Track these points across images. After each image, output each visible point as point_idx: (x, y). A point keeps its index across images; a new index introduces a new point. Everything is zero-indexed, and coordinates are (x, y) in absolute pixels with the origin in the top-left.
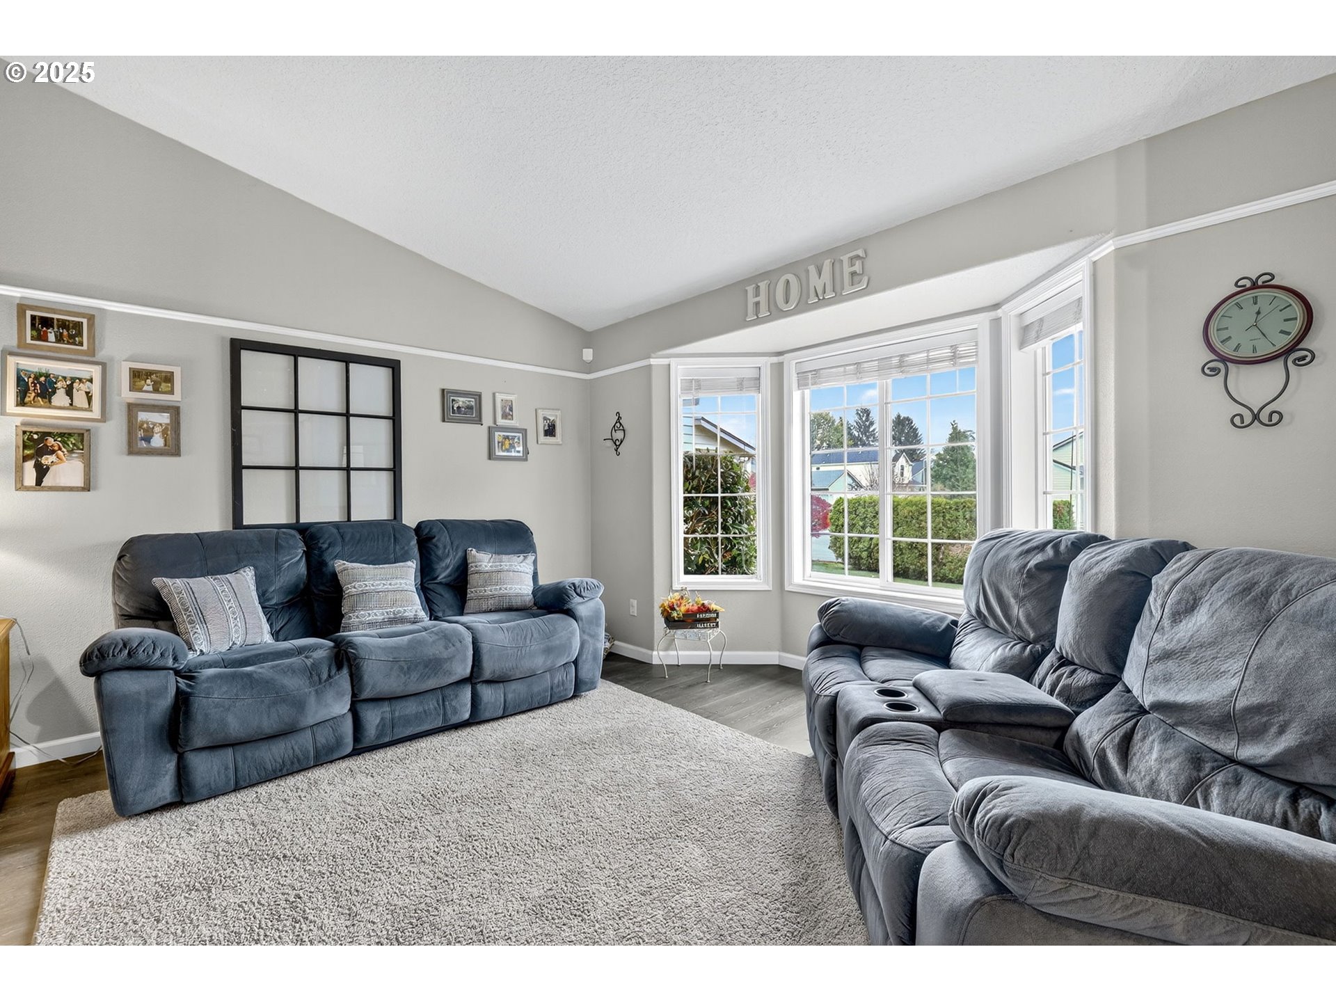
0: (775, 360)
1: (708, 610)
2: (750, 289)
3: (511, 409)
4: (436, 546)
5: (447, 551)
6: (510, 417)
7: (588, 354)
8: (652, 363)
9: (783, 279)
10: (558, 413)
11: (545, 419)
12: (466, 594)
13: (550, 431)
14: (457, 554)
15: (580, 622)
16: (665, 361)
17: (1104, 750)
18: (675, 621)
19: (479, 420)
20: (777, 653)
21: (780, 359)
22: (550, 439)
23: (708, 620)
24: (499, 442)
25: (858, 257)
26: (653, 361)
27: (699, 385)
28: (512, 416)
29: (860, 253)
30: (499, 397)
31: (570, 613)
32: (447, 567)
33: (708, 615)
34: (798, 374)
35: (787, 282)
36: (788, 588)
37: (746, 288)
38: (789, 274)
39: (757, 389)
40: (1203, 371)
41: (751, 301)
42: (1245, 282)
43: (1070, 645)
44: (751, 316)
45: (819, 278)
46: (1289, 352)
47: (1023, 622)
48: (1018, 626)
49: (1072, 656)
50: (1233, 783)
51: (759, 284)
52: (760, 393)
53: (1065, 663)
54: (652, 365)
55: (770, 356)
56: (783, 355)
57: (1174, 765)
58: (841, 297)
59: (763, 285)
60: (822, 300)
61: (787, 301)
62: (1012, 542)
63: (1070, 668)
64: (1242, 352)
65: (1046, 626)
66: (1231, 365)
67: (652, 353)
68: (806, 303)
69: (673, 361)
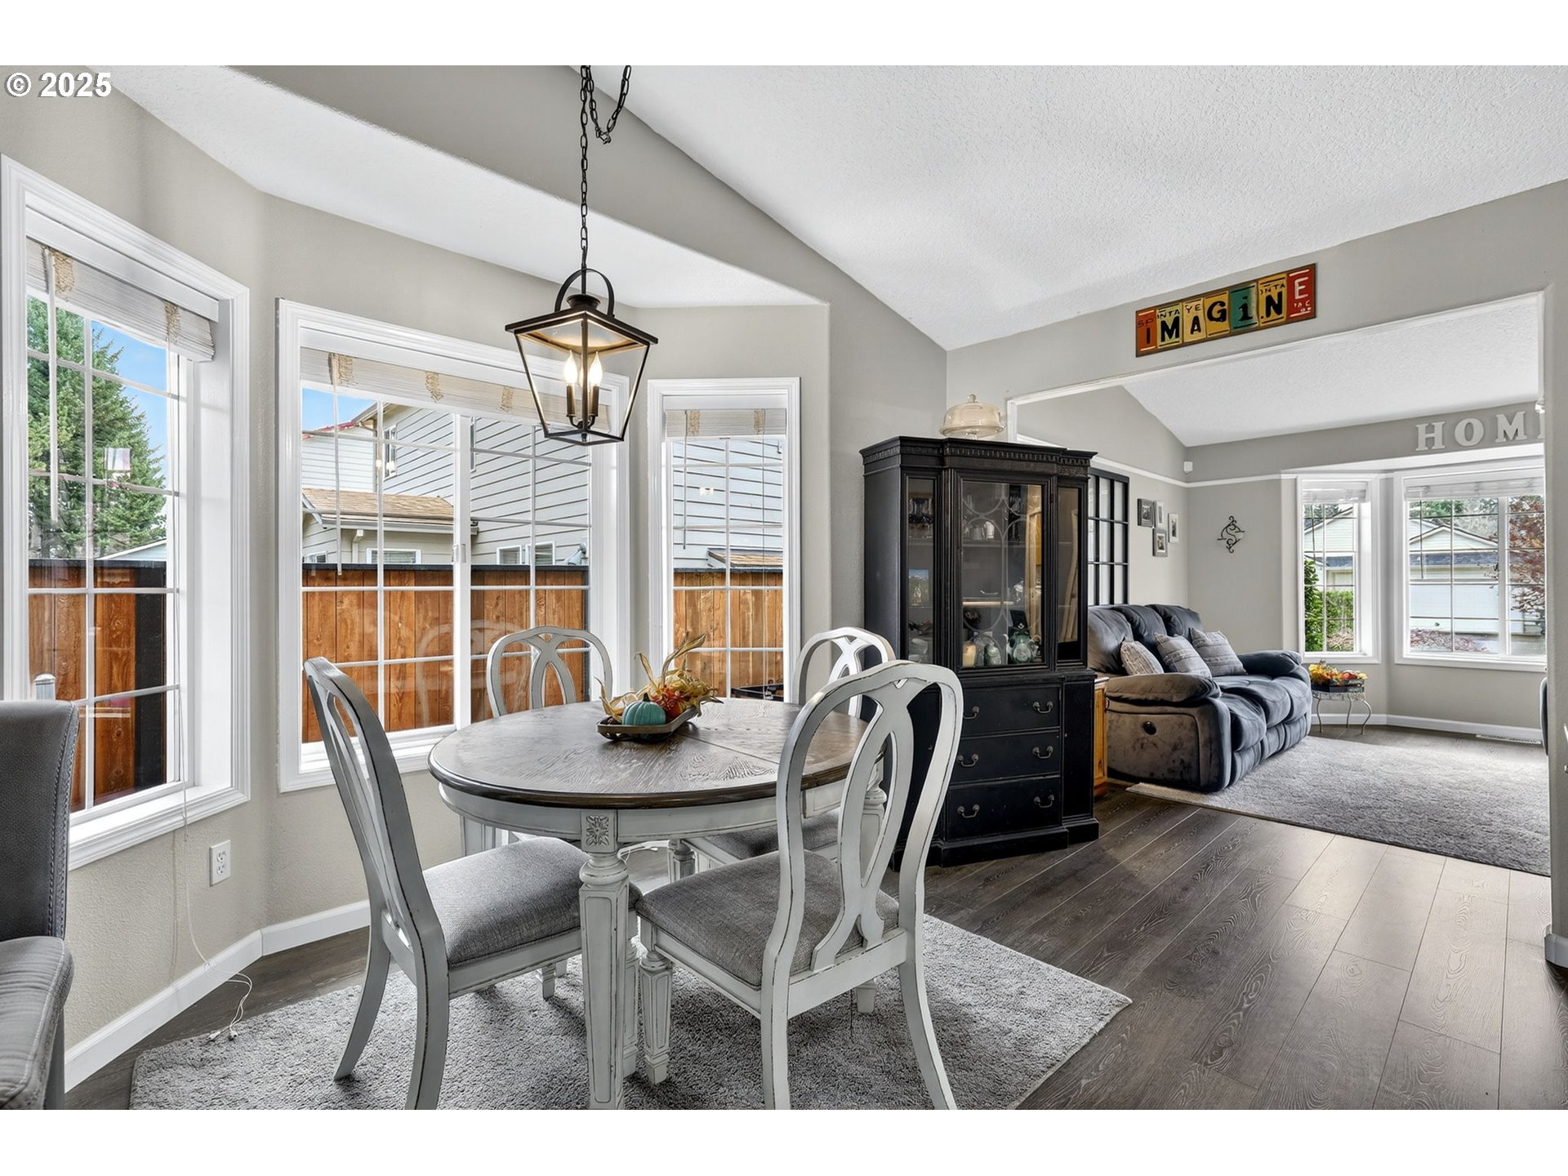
1: (1355, 677)
2: (1422, 427)
3: (1161, 514)
6: (1161, 520)
7: (1188, 466)
9: (1465, 422)
10: (1177, 517)
11: (1172, 522)
13: (1174, 532)
16: (1293, 476)
20: (1385, 715)
22: (1174, 539)
23: (1355, 686)
24: (1157, 542)
26: (1282, 476)
33: (1356, 682)
34: (1406, 488)
35: (1469, 424)
36: (1397, 661)
37: (1417, 425)
38: (1472, 419)
39: (1362, 499)
41: (1423, 436)
44: (1422, 447)
45: (1510, 424)
51: (1433, 424)
52: (1365, 502)
54: (1279, 479)
55: (1380, 473)
56: (1392, 472)
58: (1534, 439)
59: (1438, 425)
60: (1512, 442)
61: (1469, 439)
67: (1281, 469)
68: (1490, 443)
69: (1302, 477)
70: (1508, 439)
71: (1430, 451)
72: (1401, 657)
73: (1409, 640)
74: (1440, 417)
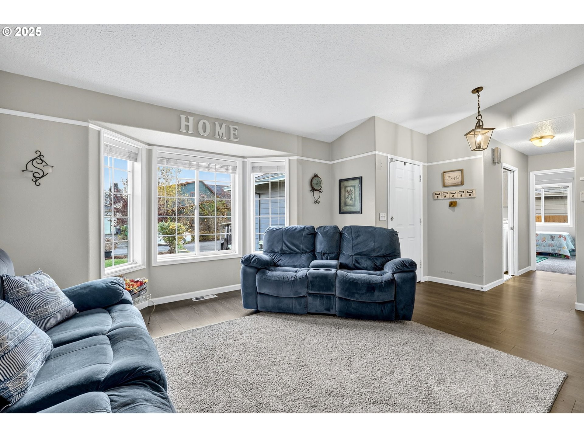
0: (147, 147)
16: (98, 128)
17: (354, 264)
18: (135, 293)
21: (150, 147)
25: (236, 129)
26: (91, 126)
27: (110, 149)
29: (237, 127)
34: (159, 157)
35: (204, 123)
36: (154, 265)
37: (181, 115)
38: (205, 120)
39: (136, 159)
40: (311, 191)
41: (183, 123)
42: (315, 175)
43: (327, 249)
44: (183, 130)
45: (221, 129)
46: (320, 190)
47: (304, 249)
48: (303, 250)
49: (326, 252)
50: (377, 259)
51: (189, 117)
52: (137, 161)
53: (324, 254)
54: (89, 127)
55: (146, 145)
56: (152, 146)
57: (368, 261)
58: (228, 140)
59: (191, 119)
60: (220, 139)
61: (205, 132)
62: (289, 230)
63: (327, 254)
64: (316, 188)
65: (312, 248)
66: (314, 191)
67: (90, 119)
68: (212, 136)
69: (103, 131)
70: (219, 137)
71: (187, 134)
72: (157, 262)
74: (192, 114)
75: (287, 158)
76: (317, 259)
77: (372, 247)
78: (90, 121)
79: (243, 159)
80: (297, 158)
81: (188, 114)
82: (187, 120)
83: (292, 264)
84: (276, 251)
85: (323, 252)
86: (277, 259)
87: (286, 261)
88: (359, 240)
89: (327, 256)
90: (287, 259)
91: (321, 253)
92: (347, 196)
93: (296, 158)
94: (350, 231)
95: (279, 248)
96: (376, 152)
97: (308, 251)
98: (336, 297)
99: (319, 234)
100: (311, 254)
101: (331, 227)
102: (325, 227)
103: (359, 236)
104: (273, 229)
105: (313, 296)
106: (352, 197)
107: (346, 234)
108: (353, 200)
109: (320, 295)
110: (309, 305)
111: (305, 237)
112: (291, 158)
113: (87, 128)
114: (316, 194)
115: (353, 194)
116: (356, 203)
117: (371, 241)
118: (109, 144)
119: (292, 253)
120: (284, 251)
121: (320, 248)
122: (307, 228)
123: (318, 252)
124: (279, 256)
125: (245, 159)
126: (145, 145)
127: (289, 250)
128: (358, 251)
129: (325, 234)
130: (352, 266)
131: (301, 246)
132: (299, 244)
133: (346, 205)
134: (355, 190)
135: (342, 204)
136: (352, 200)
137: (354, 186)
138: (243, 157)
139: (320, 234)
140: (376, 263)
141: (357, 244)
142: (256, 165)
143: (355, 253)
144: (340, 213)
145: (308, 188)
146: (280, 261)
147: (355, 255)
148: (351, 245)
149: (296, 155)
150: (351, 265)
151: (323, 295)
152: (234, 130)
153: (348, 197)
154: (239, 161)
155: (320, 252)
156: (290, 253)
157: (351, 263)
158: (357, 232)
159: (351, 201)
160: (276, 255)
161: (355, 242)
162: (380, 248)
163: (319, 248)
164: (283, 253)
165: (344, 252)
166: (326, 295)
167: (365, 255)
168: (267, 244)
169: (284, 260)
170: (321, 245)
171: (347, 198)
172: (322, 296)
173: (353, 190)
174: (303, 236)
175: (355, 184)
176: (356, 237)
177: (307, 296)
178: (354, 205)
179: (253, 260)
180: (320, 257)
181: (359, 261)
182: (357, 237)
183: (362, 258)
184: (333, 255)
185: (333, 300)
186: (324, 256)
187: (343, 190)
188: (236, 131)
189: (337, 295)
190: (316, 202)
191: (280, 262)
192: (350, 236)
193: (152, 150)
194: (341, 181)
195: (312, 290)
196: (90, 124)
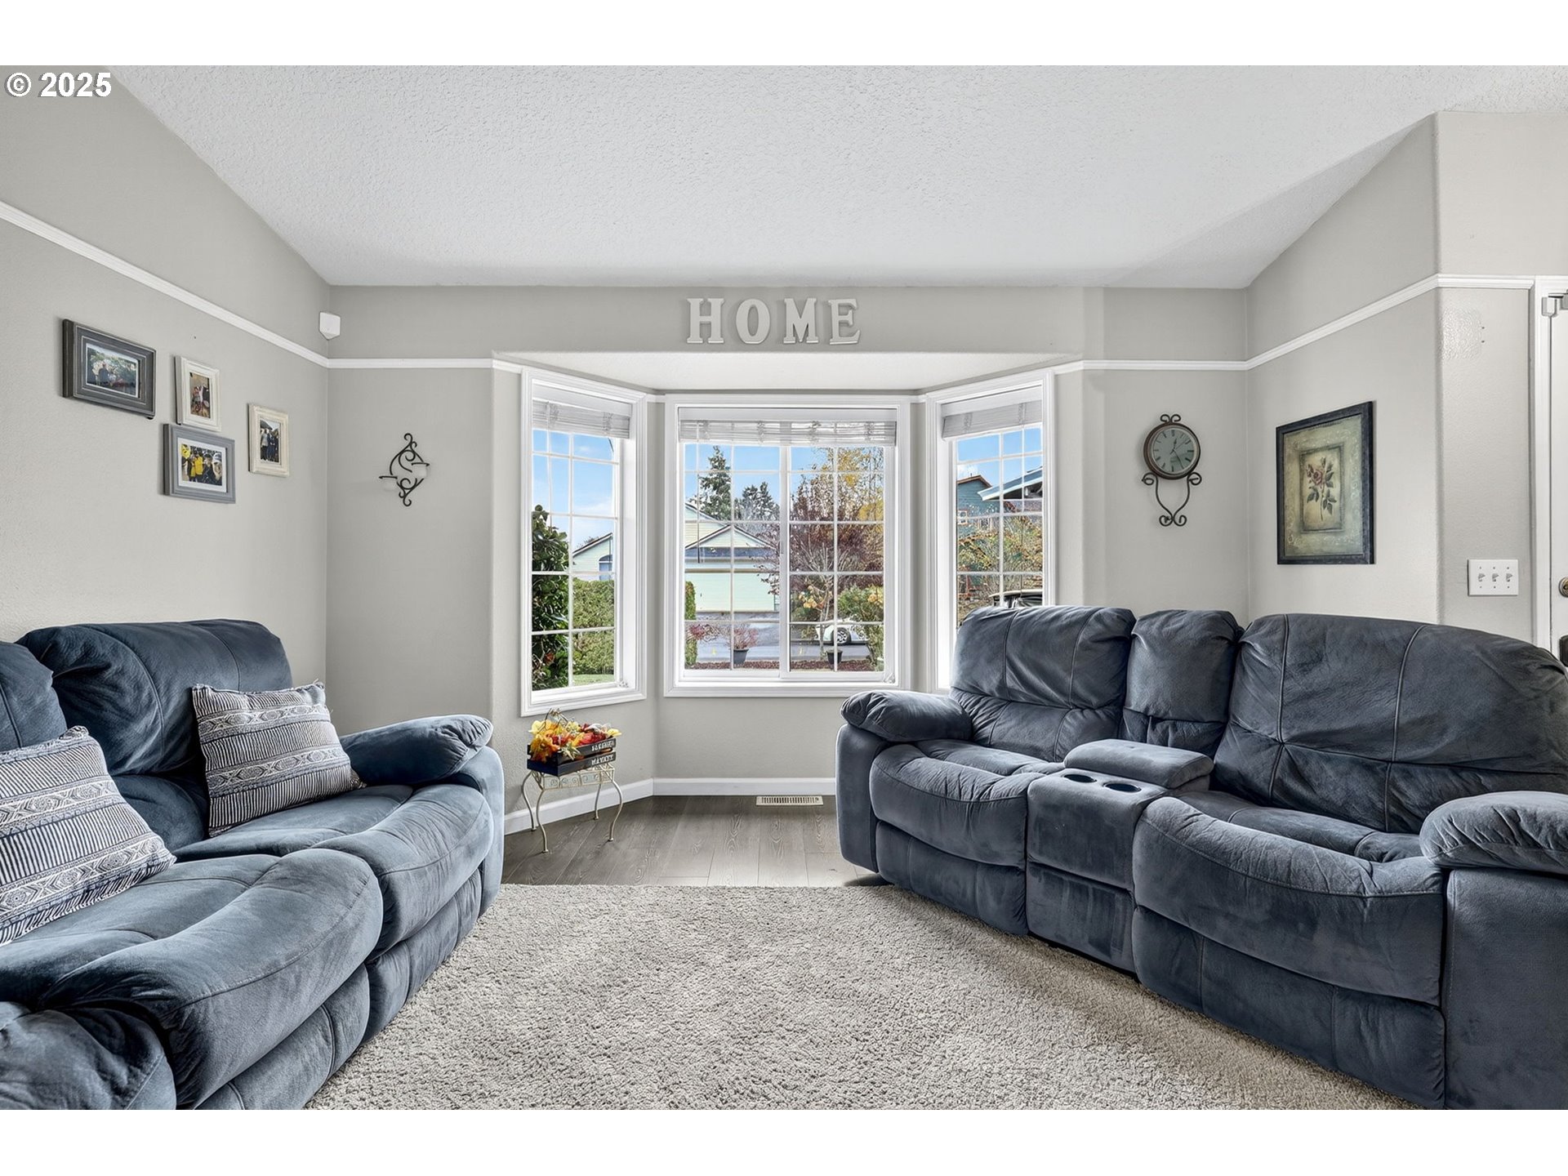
0: (652, 398)
1: (602, 738)
2: (695, 303)
3: (207, 396)
4: (115, 687)
5: (145, 695)
6: (205, 411)
7: (331, 325)
8: (494, 367)
9: (748, 303)
10: (285, 419)
11: (263, 426)
12: (204, 786)
13: (270, 451)
14: (168, 702)
15: (484, 791)
16: (515, 368)
17: (1281, 780)
18: (570, 761)
19: (147, 409)
21: (661, 398)
22: (269, 466)
23: (603, 750)
24: (184, 460)
25: (850, 307)
26: (497, 365)
27: (556, 414)
28: (208, 409)
29: (853, 302)
30: (187, 367)
31: (466, 780)
32: (149, 733)
33: (603, 745)
34: (682, 421)
35: (753, 308)
36: (666, 693)
37: (689, 300)
38: (755, 300)
39: (626, 432)
40: (1144, 480)
41: (696, 319)
42: (1165, 418)
43: (1166, 703)
44: (695, 338)
45: (801, 317)
46: (1189, 473)
47: (1081, 691)
48: (1075, 695)
49: (1166, 713)
50: (1408, 776)
51: (709, 300)
52: (628, 438)
53: (1156, 720)
54: (493, 369)
55: (647, 393)
56: (664, 394)
57: (1355, 775)
58: (825, 346)
59: (716, 303)
60: (801, 344)
61: (753, 331)
62: (1033, 619)
63: (1167, 723)
64: (1168, 469)
65: (1111, 692)
66: (1159, 479)
67: (495, 350)
68: (776, 342)
69: (527, 372)
70: (797, 340)
71: (706, 346)
72: (673, 687)
73: (683, 660)
74: (717, 291)
75: (1047, 375)
76: (1122, 739)
77: (1386, 714)
78: (495, 354)
79: (914, 398)
80: (1082, 368)
81: (707, 290)
82: (706, 309)
83: (1027, 741)
84: (986, 689)
85: (1151, 712)
86: (985, 717)
87: (1009, 729)
88: (1319, 676)
89: (1165, 732)
90: (1013, 723)
91: (1145, 714)
92: (1311, 491)
93: (1079, 366)
94: (1277, 637)
95: (995, 680)
96: (1443, 280)
97: (1094, 701)
98: (1136, 907)
99: (1140, 641)
100: (1104, 713)
101: (1197, 616)
102: (1172, 615)
103: (1319, 659)
104: (981, 613)
105: (1047, 876)
106: (1328, 495)
107: (1258, 647)
108: (1335, 505)
109: (1073, 880)
110: (1030, 907)
111: (1085, 647)
112: (1061, 370)
113: (489, 372)
114: (1172, 493)
115: (1335, 481)
116: (1349, 517)
117: (1382, 688)
118: (550, 402)
119: (1036, 704)
120: (1011, 691)
121: (1142, 695)
122: (1099, 619)
123: (1131, 710)
124: (991, 706)
125: (920, 397)
126: (645, 394)
127: (1025, 692)
128: (1311, 727)
129: (1164, 644)
130: (1267, 789)
131: (1069, 680)
132: (1062, 673)
133: (1305, 528)
134: (1341, 462)
135: (1291, 526)
136: (1330, 509)
137: (1339, 448)
138: (916, 392)
139: (1143, 640)
140: (1402, 793)
141: (1308, 696)
142: (955, 410)
143: (1294, 732)
144: (1280, 561)
145: (1136, 469)
146: (990, 725)
147: (1293, 740)
148: (1275, 698)
149: (1080, 356)
150: (1265, 781)
151: (1085, 883)
152: (843, 310)
153: (1315, 496)
154: (903, 405)
155: (1141, 709)
156: (1030, 704)
157: (1265, 773)
158: (1315, 642)
159: (1325, 512)
160: (985, 704)
161: (1296, 686)
162: (1429, 725)
163: (1140, 694)
164: (1006, 699)
165: (1243, 723)
166: (1096, 886)
167: (1346, 747)
168: (960, 663)
169: (1003, 725)
170: (1144, 682)
171: (1310, 498)
172: (1080, 887)
173: (1336, 464)
174: (1078, 644)
175: (1342, 439)
176: (1303, 665)
177: (1024, 873)
178: (1338, 528)
179: (873, 710)
180: (1138, 727)
181: (1306, 771)
182: (1304, 667)
183: (1328, 760)
184: (1194, 729)
185: (1121, 916)
186: (1153, 728)
187: (1292, 469)
188: (851, 312)
189: (1139, 898)
190: (1170, 519)
191: (988, 729)
192: (1277, 658)
193: (664, 404)
194: (1283, 432)
195: (1041, 853)
196: (494, 361)
